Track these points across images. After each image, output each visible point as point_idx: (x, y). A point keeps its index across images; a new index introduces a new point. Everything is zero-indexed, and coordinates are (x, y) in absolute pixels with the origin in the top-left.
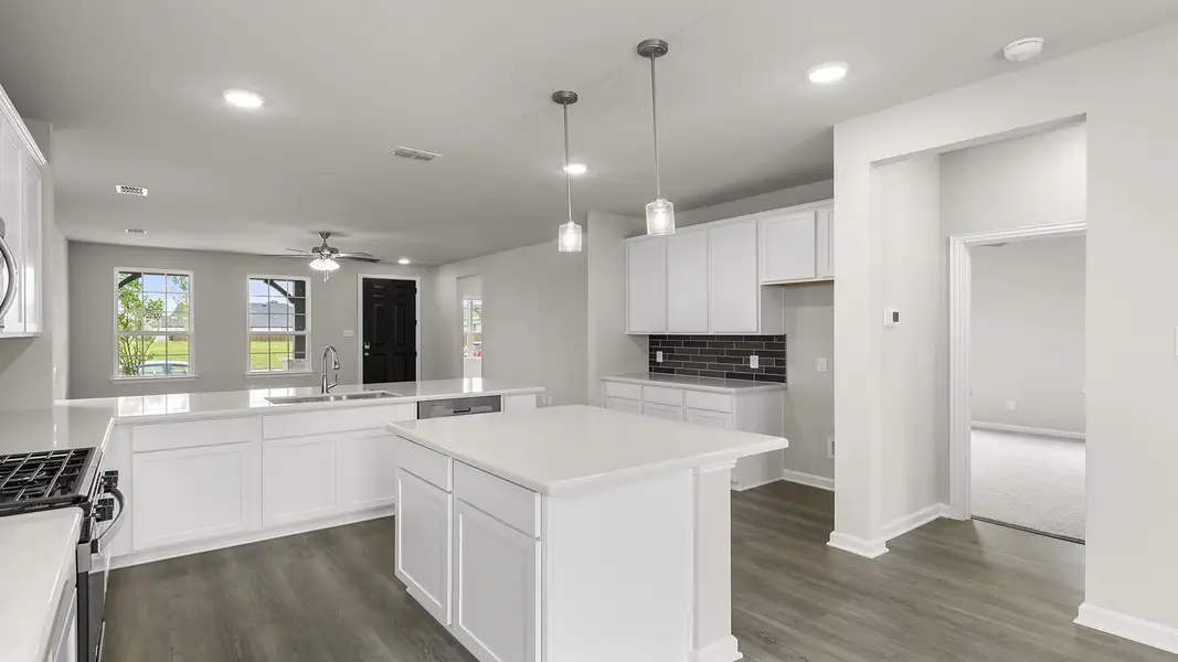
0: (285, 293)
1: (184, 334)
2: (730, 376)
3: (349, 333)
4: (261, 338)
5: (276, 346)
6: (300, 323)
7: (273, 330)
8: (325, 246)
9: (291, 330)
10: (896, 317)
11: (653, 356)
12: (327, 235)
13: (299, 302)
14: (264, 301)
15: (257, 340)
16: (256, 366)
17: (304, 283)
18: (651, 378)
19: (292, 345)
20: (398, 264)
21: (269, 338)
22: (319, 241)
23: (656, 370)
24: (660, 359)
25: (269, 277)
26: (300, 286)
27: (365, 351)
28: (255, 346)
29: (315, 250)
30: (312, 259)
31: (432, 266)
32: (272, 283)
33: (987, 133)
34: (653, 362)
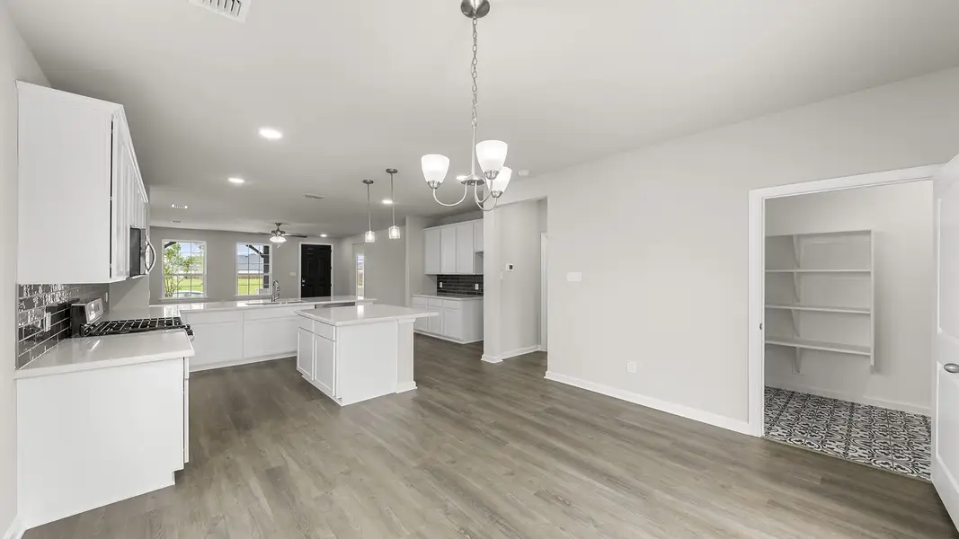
0: (257, 251)
1: (200, 275)
2: (468, 293)
3: (293, 274)
4: (244, 277)
5: (252, 281)
6: (266, 269)
7: (251, 272)
8: (278, 230)
9: (262, 272)
10: (511, 267)
11: (438, 285)
12: (280, 224)
13: (266, 256)
14: (246, 254)
15: (242, 278)
16: (241, 291)
17: (268, 247)
18: (438, 295)
19: (262, 281)
20: (320, 237)
21: (249, 277)
22: (275, 227)
23: (440, 292)
24: (441, 286)
25: (249, 244)
26: (266, 248)
27: (302, 283)
28: (240, 281)
29: (273, 232)
30: (271, 236)
31: (339, 238)
32: (251, 247)
33: (529, 198)
34: (438, 288)
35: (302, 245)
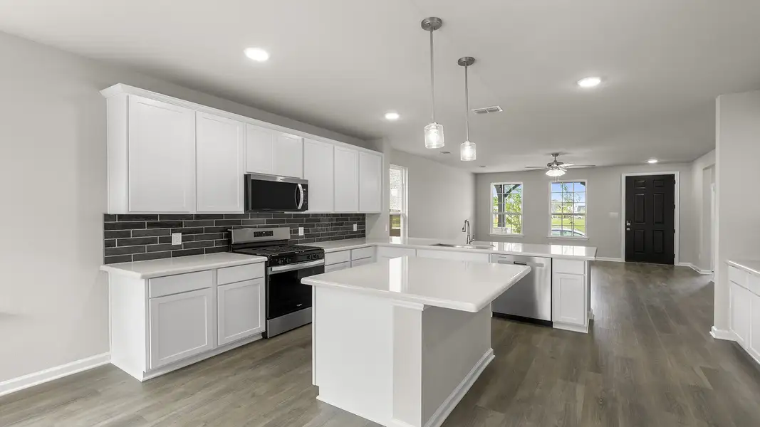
3: (614, 214)
8: (555, 161)
12: (556, 155)
20: (648, 164)
22: (552, 159)
27: (627, 227)
29: (550, 165)
30: (546, 170)
31: (688, 162)
35: (627, 177)
